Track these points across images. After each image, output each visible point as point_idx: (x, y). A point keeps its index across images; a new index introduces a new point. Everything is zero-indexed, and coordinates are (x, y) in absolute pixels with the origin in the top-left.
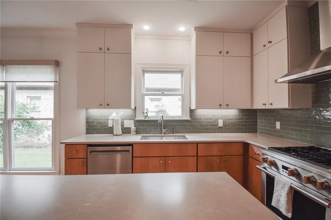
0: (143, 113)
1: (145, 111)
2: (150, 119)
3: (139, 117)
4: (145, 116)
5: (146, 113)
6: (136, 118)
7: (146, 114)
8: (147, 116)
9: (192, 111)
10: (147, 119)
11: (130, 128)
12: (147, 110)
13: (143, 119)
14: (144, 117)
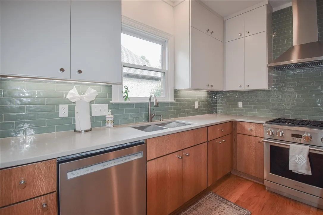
0: (122, 92)
1: (124, 90)
2: (131, 101)
3: (116, 99)
4: (125, 97)
5: (126, 92)
6: (111, 101)
7: (125, 94)
8: (127, 97)
9: (176, 92)
10: (127, 101)
11: (105, 117)
12: (126, 88)
13: (123, 101)
14: (124, 99)
